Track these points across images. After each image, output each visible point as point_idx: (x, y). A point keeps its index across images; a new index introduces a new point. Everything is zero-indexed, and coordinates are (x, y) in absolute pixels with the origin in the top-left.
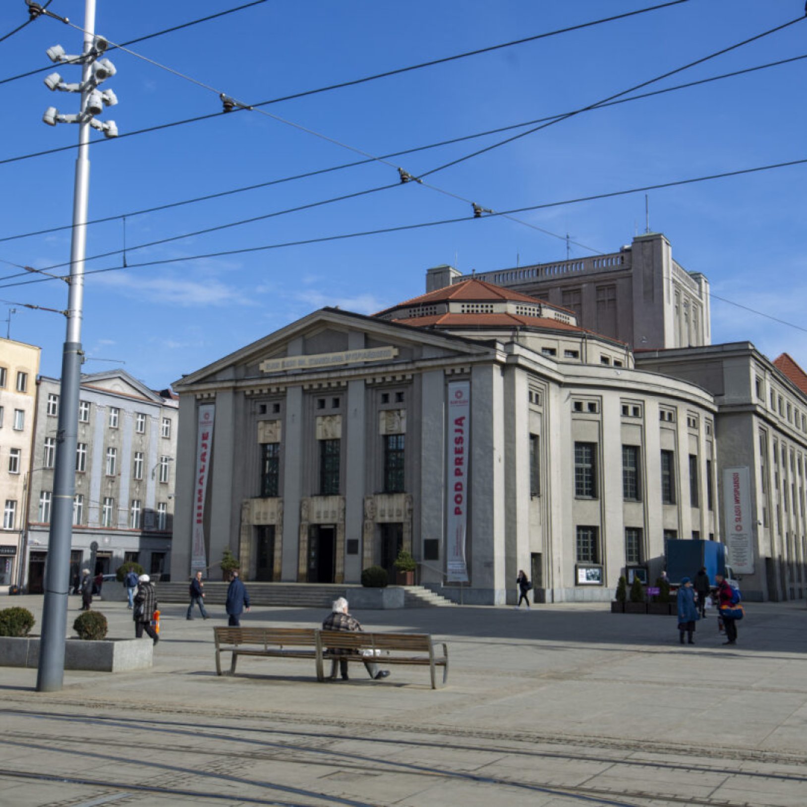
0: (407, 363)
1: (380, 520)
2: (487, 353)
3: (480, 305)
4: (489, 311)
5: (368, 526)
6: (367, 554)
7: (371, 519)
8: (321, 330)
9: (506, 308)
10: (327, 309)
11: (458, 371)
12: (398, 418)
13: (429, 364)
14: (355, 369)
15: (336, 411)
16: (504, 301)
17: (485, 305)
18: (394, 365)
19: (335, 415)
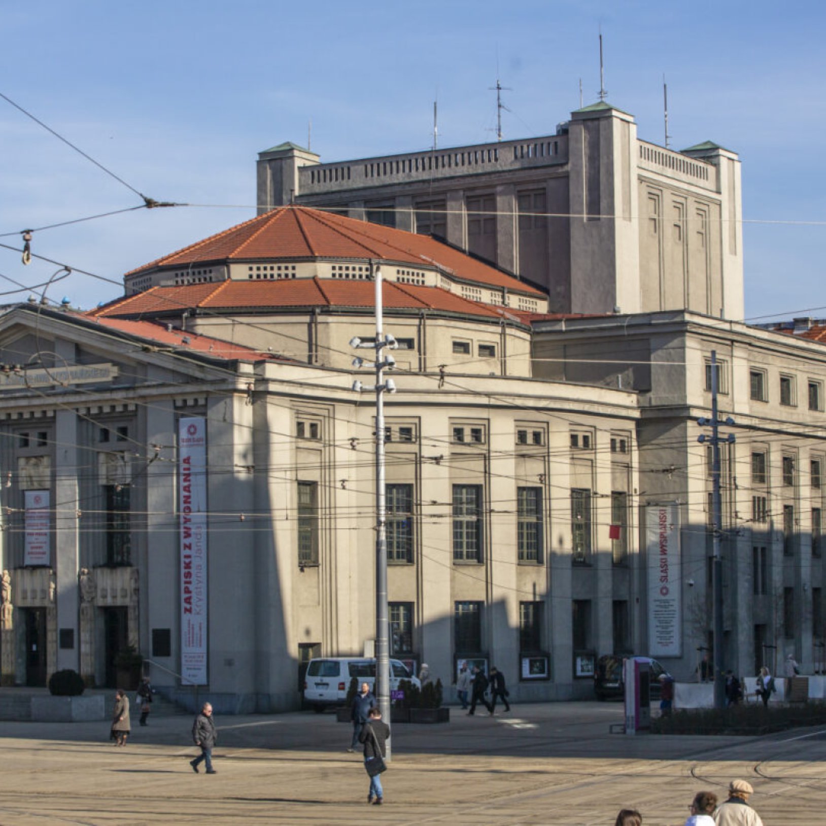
0: (127, 389)
1: (100, 602)
2: (223, 381)
3: (275, 266)
4: (290, 276)
5: (85, 612)
6: (85, 648)
7: (88, 601)
8: (19, 336)
9: (315, 270)
10: (29, 307)
11: (190, 402)
12: (122, 463)
13: (154, 391)
14: (65, 393)
15: (42, 450)
16: (312, 259)
17: (283, 265)
18: (112, 390)
19: (42, 457)
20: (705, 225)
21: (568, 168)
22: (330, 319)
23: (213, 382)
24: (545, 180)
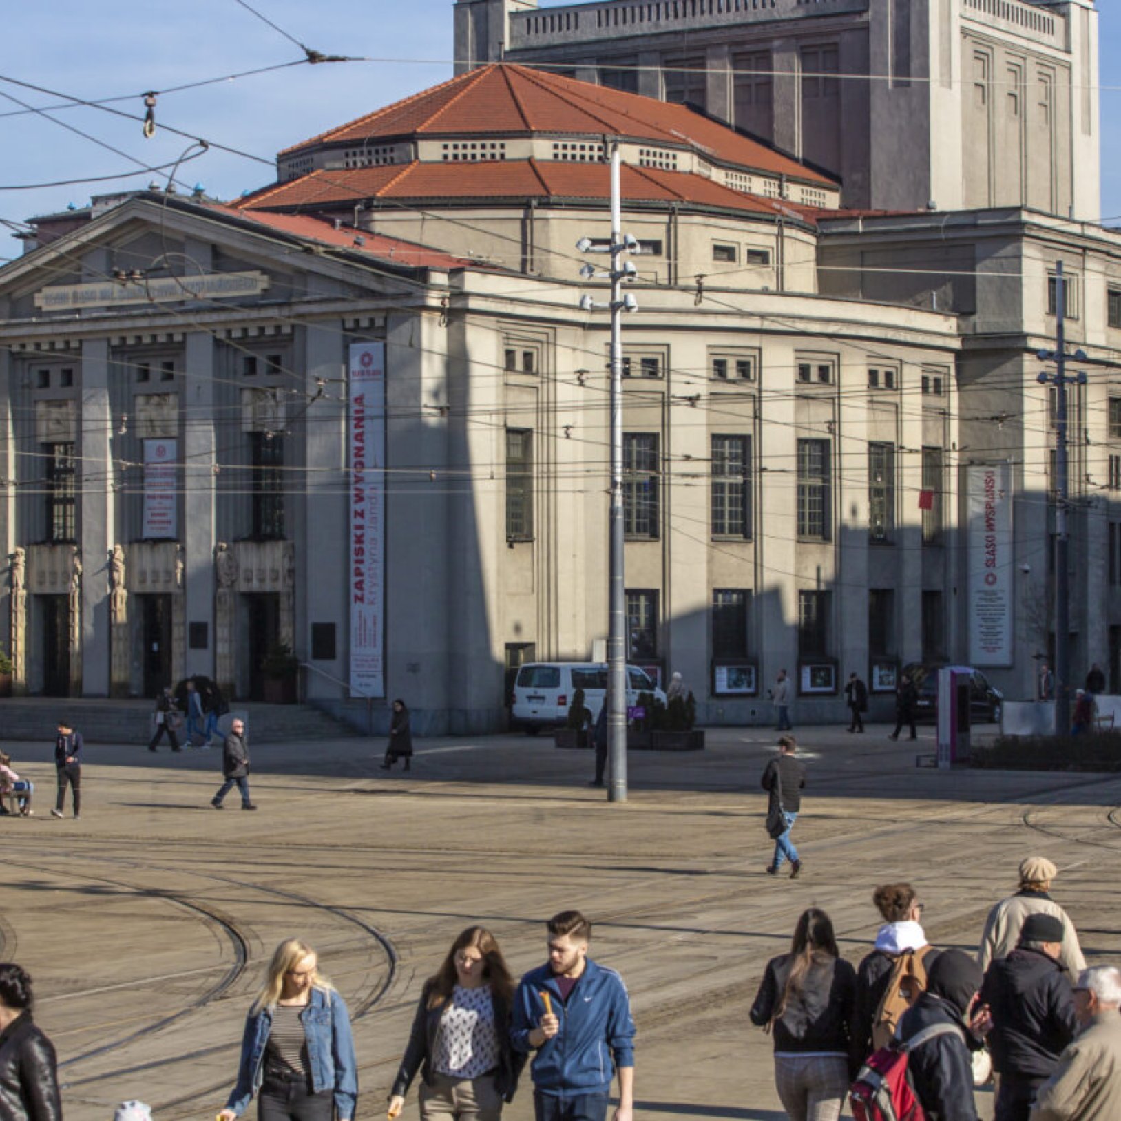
0: (280, 305)
1: (243, 587)
2: (409, 295)
3: (478, 143)
4: (498, 157)
5: (223, 599)
6: (222, 648)
7: (228, 586)
8: (136, 235)
9: (531, 149)
10: (150, 195)
11: (364, 323)
12: (272, 402)
13: (315, 308)
14: (198, 311)
15: (167, 386)
16: (527, 134)
17: (488, 143)
18: (260, 307)
19: (167, 394)
20: (1050, 94)
21: (869, 16)
22: (551, 214)
23: (395, 297)
24: (837, 33)
